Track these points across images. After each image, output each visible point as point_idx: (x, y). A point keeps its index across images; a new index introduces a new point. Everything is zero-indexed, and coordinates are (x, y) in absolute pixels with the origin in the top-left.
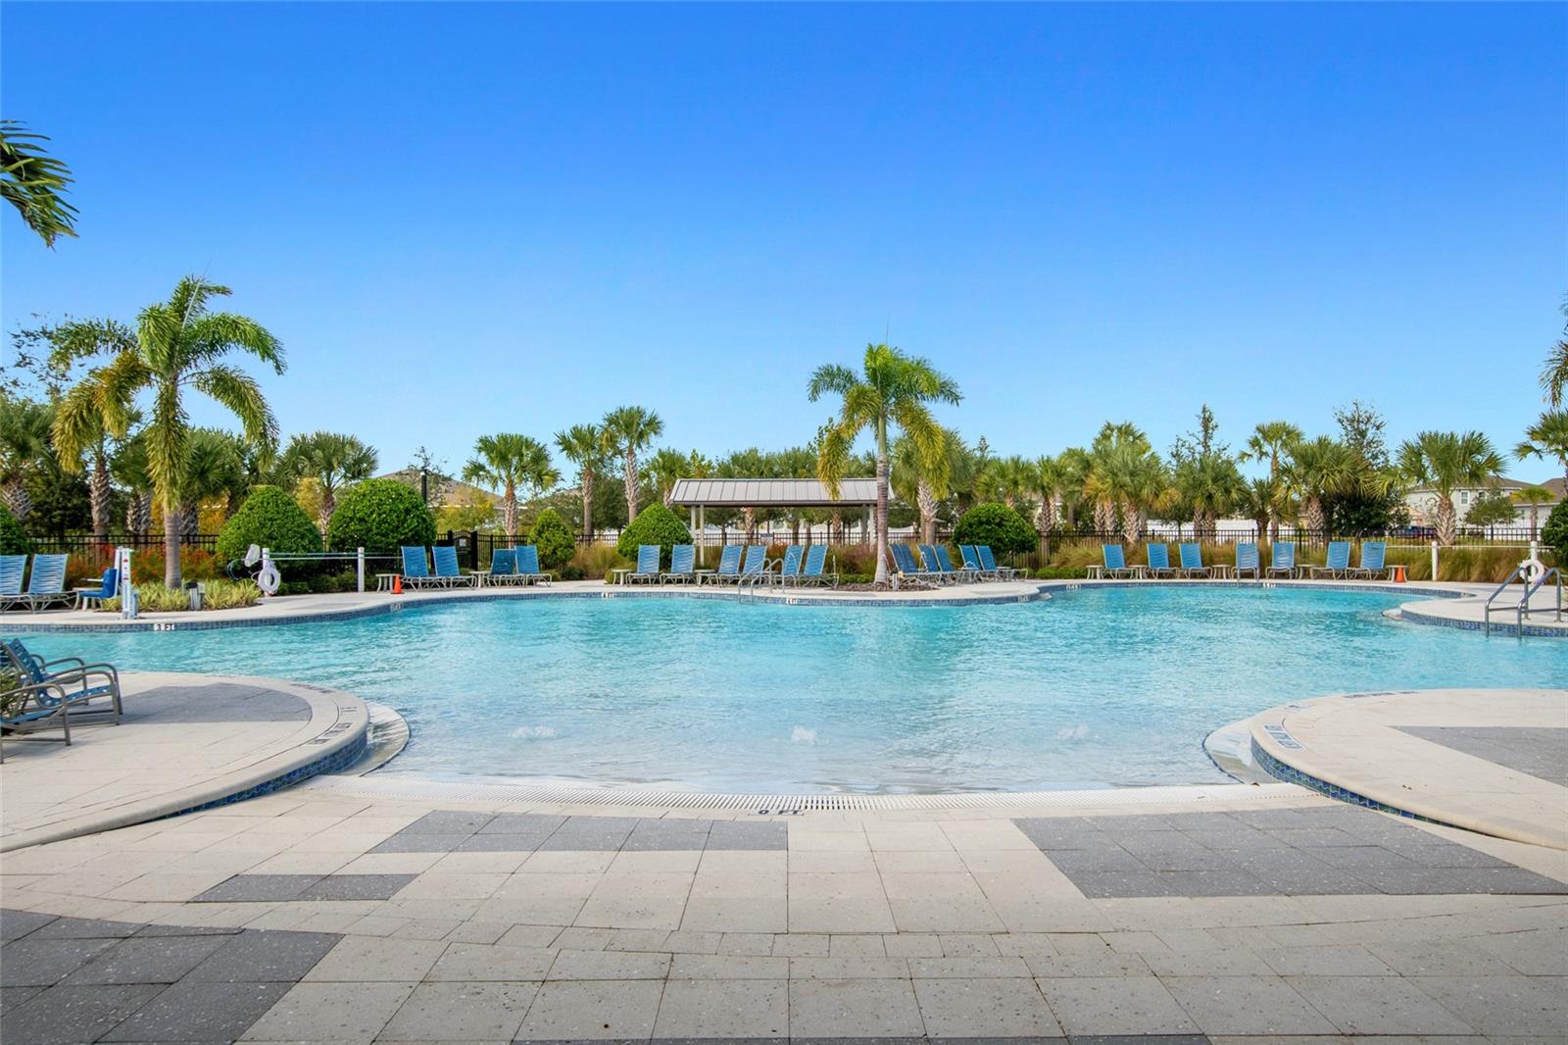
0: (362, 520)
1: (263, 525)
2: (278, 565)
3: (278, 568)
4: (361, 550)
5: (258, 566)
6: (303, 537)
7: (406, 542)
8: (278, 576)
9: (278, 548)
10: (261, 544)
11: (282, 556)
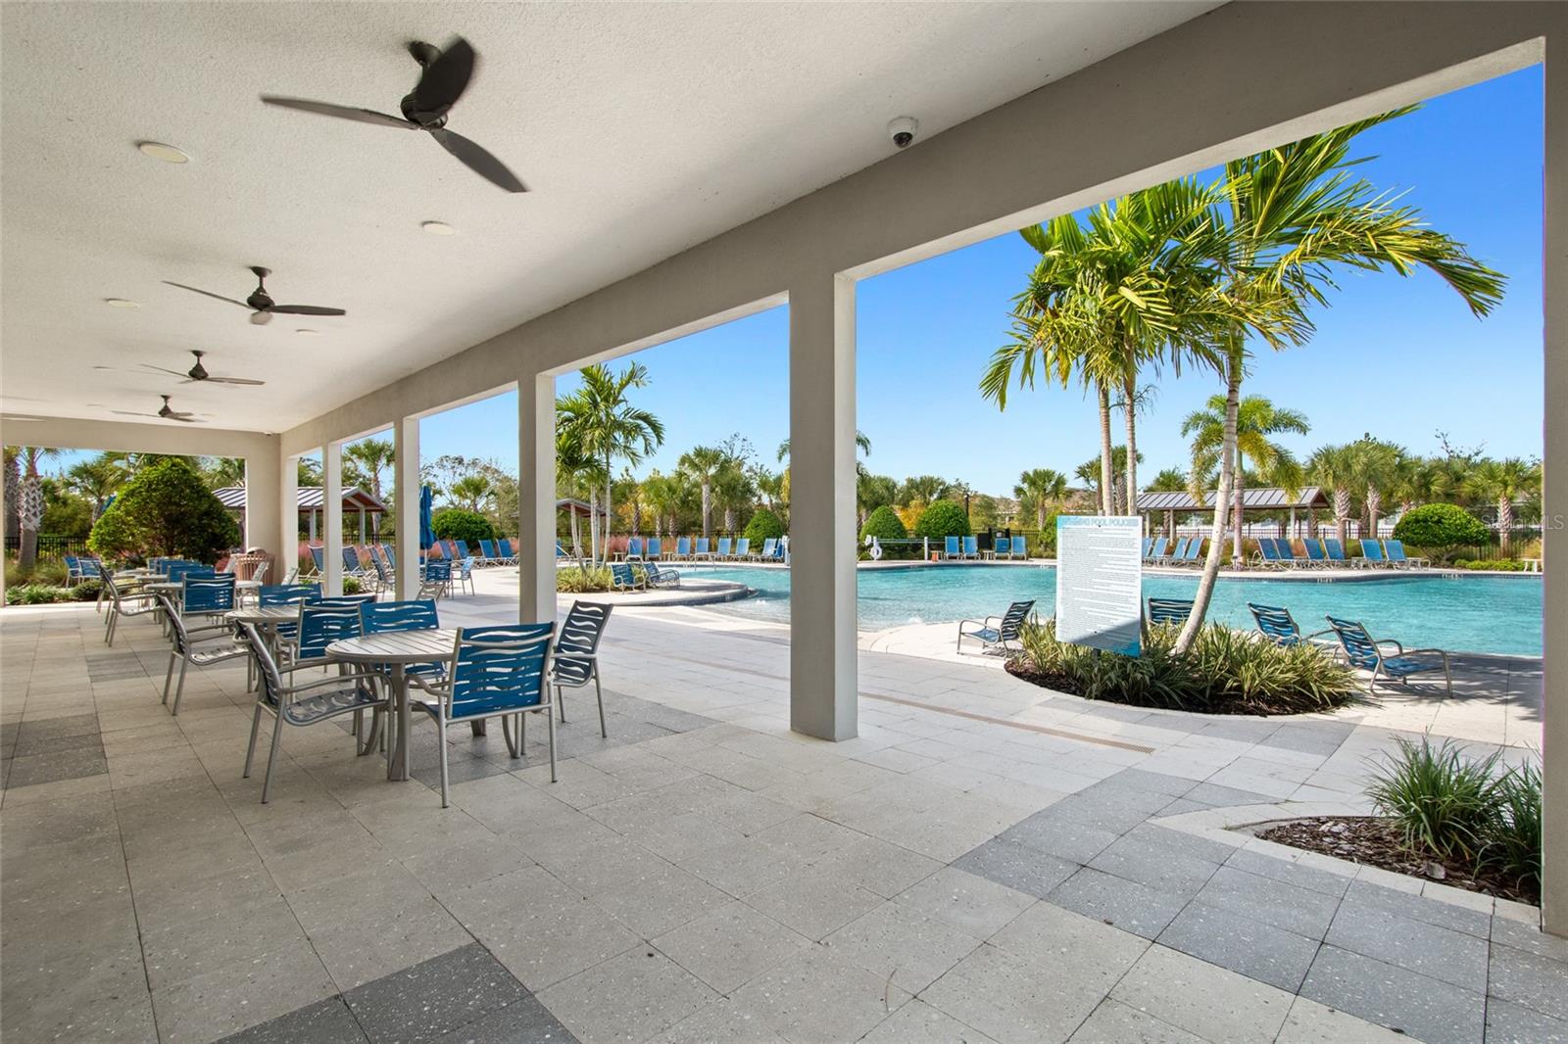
0: (927, 522)
1: (876, 525)
2: (881, 545)
3: (881, 547)
4: (926, 538)
5: (871, 545)
6: (894, 531)
7: (950, 534)
8: (880, 550)
9: (882, 537)
10: (873, 535)
11: (883, 541)
